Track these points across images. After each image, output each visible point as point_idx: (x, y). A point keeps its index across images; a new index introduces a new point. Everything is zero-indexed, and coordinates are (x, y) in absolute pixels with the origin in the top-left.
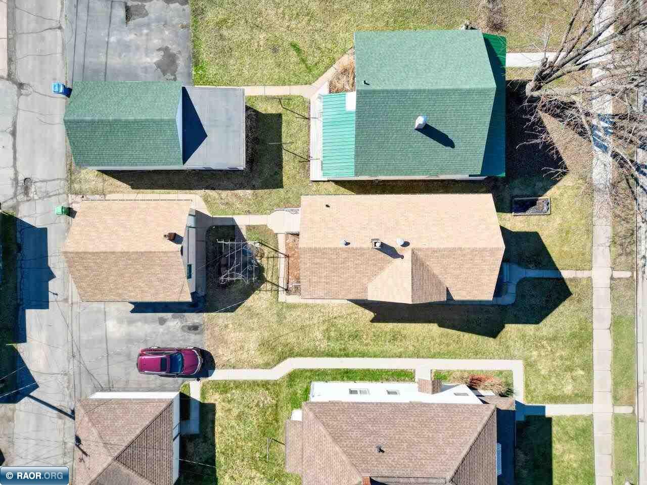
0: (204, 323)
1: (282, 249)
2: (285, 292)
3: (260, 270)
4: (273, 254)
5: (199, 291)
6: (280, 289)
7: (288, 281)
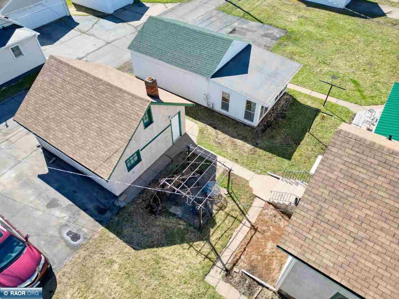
0: (90, 239)
1: (253, 215)
2: (223, 273)
3: (211, 221)
4: (237, 213)
5: (121, 199)
6: (219, 264)
7: (237, 262)
